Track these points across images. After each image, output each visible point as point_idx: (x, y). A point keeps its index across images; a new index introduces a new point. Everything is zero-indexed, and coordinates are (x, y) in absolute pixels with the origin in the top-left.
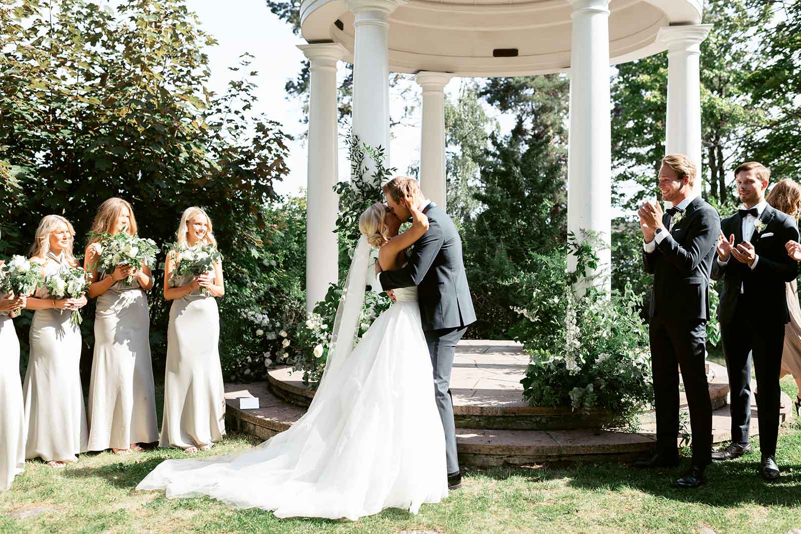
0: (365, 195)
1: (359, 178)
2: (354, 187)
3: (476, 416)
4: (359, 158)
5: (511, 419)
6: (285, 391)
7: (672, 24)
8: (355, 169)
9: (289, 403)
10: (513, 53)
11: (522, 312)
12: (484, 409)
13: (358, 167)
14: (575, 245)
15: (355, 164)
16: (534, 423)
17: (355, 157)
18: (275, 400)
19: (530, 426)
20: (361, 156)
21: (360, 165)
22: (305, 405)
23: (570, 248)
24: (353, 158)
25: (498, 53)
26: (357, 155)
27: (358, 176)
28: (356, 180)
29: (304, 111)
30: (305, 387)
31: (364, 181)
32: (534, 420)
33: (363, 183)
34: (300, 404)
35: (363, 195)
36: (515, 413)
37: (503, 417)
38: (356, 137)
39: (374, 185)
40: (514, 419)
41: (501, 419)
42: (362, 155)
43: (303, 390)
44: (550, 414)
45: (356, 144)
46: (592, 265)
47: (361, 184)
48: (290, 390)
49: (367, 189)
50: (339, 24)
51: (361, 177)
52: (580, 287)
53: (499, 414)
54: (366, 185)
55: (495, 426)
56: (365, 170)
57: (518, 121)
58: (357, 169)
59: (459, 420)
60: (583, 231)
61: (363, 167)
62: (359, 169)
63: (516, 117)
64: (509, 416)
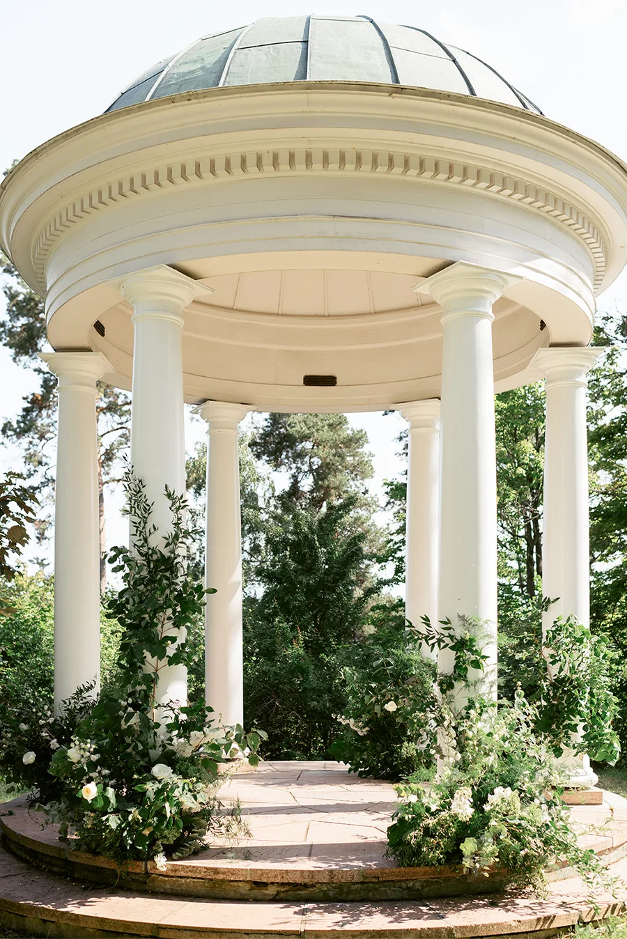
0: (152, 566)
1: (142, 542)
2: (134, 554)
3: (323, 883)
4: (143, 512)
5: (371, 885)
6: (31, 850)
7: (552, 345)
8: (137, 527)
9: (38, 868)
10: (329, 381)
11: (347, 721)
12: (335, 873)
13: (142, 524)
14: (451, 637)
15: (137, 520)
16: (404, 890)
17: (138, 511)
18: (17, 864)
19: (399, 895)
20: (147, 510)
21: (145, 523)
22: (63, 871)
23: (444, 642)
24: (135, 512)
25: (310, 381)
26: (139, 507)
27: (142, 537)
28: (139, 544)
29: (25, 462)
30: (63, 845)
31: (151, 546)
32: (404, 885)
33: (149, 549)
34: (56, 869)
35: (149, 567)
36: (378, 878)
37: (362, 883)
38: (140, 481)
39: (166, 552)
40: (377, 886)
41: (359, 886)
42: (148, 508)
43: (60, 850)
44: (426, 876)
45: (140, 491)
46: (477, 664)
47: (145, 549)
48: (40, 850)
49: (155, 557)
50: (99, 328)
51: (146, 540)
52: (460, 694)
53: (356, 880)
54: (154, 552)
55: (350, 897)
56: (152, 530)
57: (292, 481)
58: (141, 529)
59: (298, 890)
60: (462, 618)
61: (149, 526)
62: (144, 528)
63: (290, 476)
64: (369, 882)
